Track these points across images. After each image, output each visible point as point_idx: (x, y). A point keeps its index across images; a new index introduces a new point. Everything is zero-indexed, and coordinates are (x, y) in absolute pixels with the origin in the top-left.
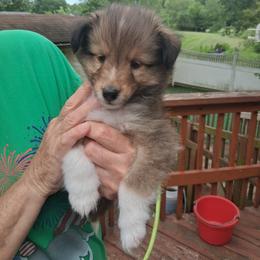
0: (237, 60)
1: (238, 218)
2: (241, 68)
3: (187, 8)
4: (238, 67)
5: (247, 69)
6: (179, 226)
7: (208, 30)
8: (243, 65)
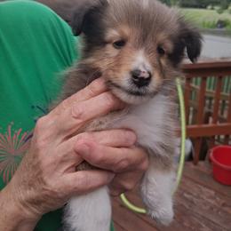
7: (209, 7)
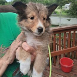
0: (61, 16)
1: (73, 63)
2: (62, 18)
3: (44, 1)
4: (61, 18)
5: (64, 18)
6: (55, 68)
8: (63, 17)
